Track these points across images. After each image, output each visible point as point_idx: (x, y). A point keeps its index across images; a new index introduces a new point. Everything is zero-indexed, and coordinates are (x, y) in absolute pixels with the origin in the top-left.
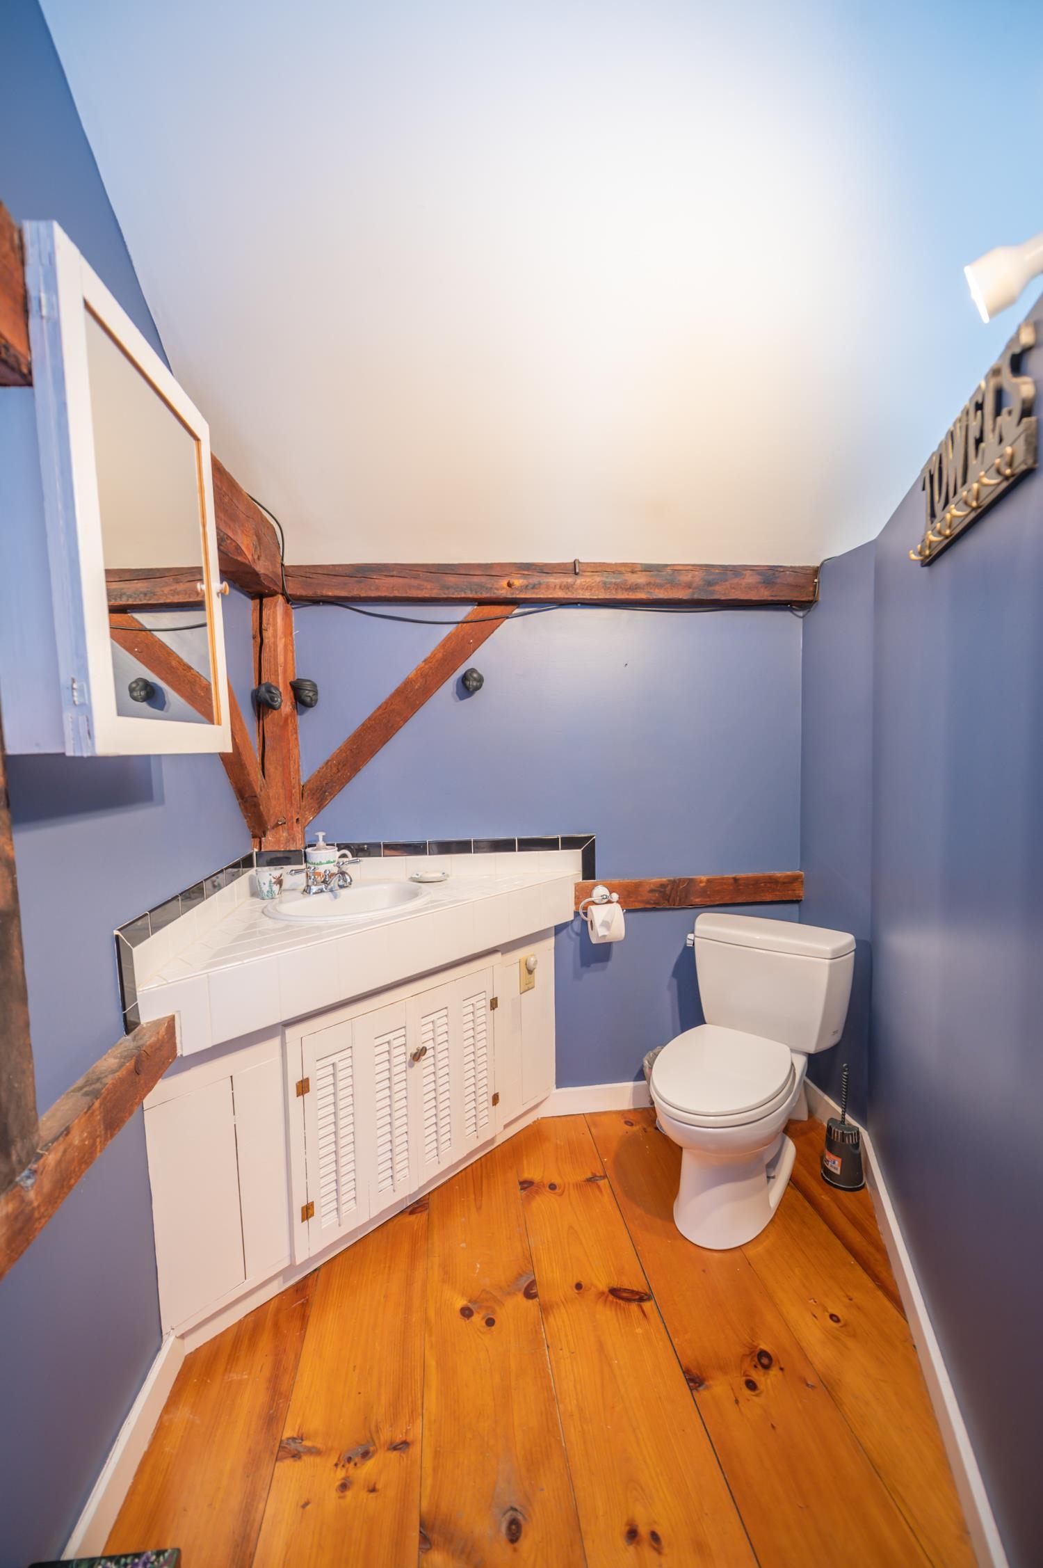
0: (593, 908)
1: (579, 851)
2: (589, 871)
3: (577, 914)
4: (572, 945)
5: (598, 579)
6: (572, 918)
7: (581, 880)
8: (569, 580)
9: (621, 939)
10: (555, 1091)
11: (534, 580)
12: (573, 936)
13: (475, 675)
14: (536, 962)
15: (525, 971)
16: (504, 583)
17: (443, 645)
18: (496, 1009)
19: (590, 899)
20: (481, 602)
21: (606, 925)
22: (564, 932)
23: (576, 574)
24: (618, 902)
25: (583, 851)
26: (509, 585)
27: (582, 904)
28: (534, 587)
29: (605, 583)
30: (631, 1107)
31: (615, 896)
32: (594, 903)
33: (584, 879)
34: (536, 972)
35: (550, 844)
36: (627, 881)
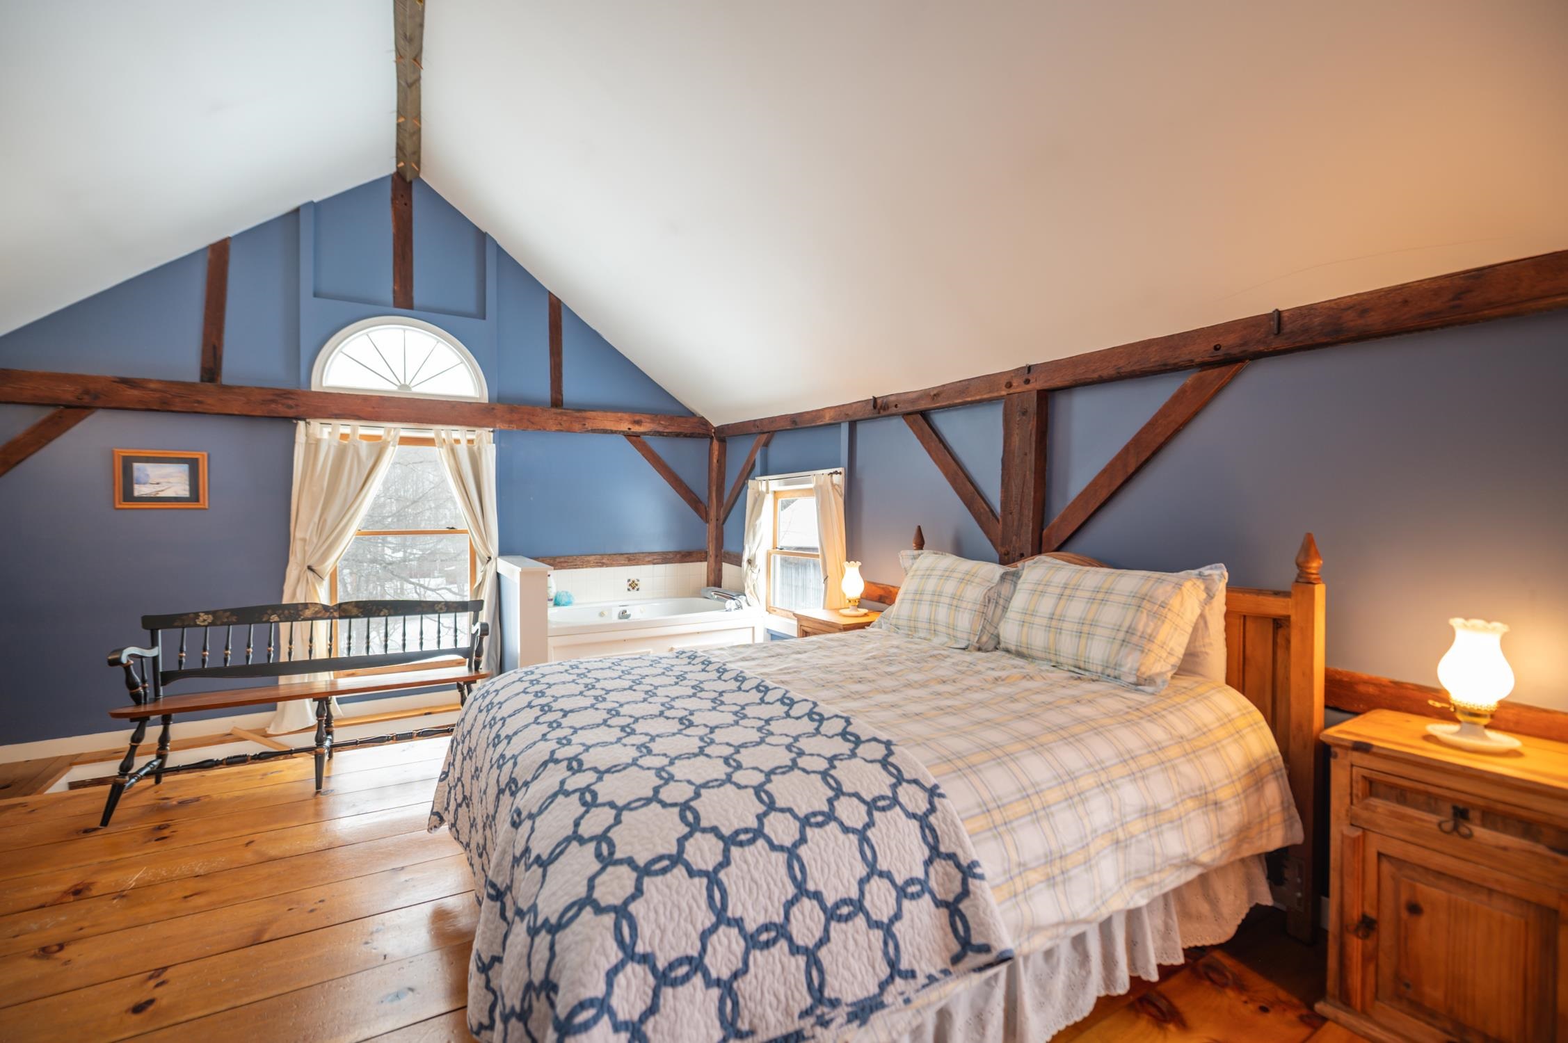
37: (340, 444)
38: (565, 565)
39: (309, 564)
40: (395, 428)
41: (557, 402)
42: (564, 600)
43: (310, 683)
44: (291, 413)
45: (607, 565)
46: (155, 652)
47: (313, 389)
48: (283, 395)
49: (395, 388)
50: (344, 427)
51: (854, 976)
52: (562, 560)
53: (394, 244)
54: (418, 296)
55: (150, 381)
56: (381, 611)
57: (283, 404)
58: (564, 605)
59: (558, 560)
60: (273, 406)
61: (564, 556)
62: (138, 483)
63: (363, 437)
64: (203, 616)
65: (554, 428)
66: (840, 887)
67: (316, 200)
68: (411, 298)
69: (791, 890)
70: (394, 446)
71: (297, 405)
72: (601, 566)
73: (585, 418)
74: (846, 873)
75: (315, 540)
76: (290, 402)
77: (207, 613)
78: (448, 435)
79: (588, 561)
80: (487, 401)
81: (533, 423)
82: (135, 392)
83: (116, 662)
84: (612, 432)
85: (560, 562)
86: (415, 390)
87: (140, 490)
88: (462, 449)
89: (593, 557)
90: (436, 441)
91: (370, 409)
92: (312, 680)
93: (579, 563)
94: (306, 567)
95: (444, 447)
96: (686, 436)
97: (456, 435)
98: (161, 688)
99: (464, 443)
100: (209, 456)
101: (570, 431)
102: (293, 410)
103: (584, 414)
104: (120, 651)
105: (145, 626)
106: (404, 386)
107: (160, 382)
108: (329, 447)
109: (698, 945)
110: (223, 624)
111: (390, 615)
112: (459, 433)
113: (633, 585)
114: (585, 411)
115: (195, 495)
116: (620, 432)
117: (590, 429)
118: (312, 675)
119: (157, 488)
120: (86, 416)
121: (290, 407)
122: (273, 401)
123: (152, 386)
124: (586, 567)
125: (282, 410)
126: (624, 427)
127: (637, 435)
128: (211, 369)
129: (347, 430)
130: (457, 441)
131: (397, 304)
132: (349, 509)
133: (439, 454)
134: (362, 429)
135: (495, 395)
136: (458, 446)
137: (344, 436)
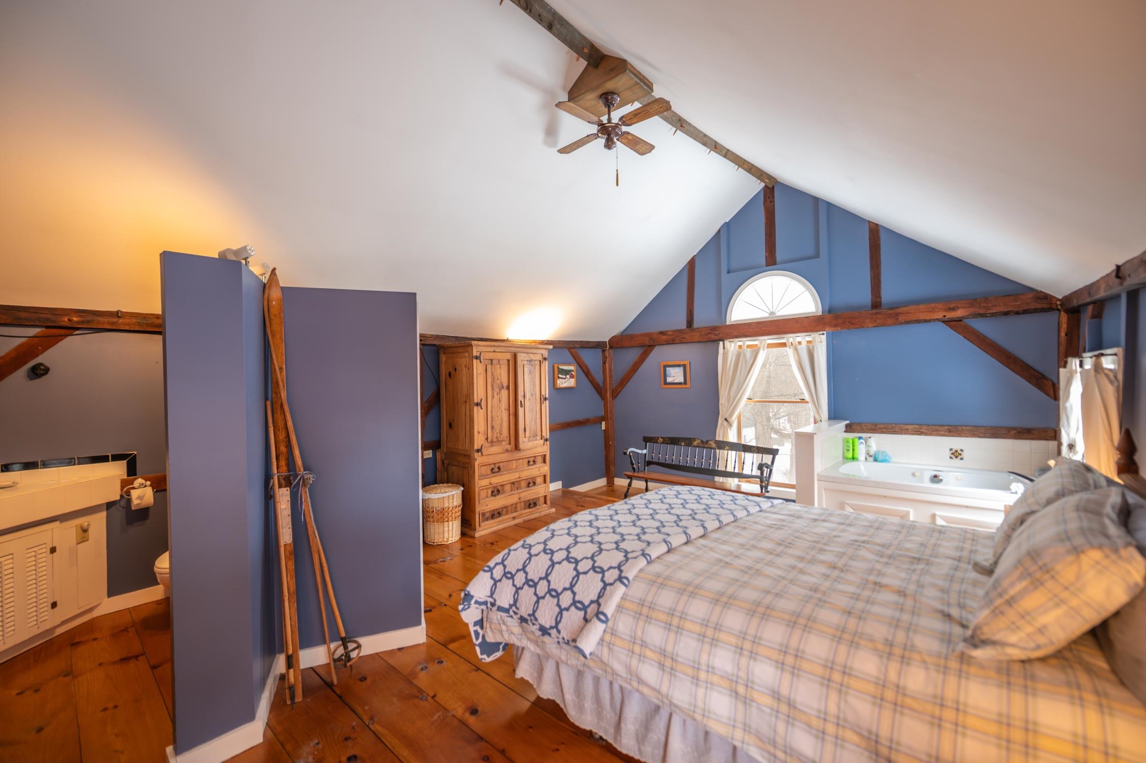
0: (132, 491)
1: (125, 462)
2: (132, 471)
3: (122, 496)
4: (119, 514)
5: (134, 320)
6: (118, 498)
7: (126, 477)
8: (115, 320)
9: (152, 505)
10: (106, 599)
11: (90, 318)
12: (121, 509)
13: (42, 367)
14: (89, 525)
15: (81, 531)
16: (66, 319)
17: (16, 349)
18: (55, 554)
19: (132, 486)
20: (47, 327)
21: (140, 498)
22: (114, 507)
23: (119, 317)
24: (150, 486)
25: (127, 461)
26: (69, 320)
27: (125, 489)
28: (88, 322)
29: (139, 323)
30: (164, 597)
31: (148, 483)
32: (134, 488)
33: (128, 476)
34: (90, 531)
35: (103, 459)
36: (159, 474)
37: (738, 351)
38: (885, 430)
39: (725, 417)
40: (764, 340)
41: (876, 304)
42: (880, 457)
43: (723, 483)
44: (717, 338)
45: (926, 434)
46: (645, 451)
47: (727, 324)
48: (714, 329)
49: (767, 315)
50: (739, 342)
51: (545, 616)
52: (882, 426)
53: (765, 229)
54: (779, 256)
55: (668, 331)
56: (725, 447)
57: (714, 334)
58: (880, 462)
59: (878, 426)
60: (710, 336)
61: (884, 424)
62: (668, 376)
63: (748, 346)
64: (660, 439)
65: (870, 325)
66: (557, 585)
67: (727, 221)
68: (775, 258)
69: (544, 575)
70: (764, 350)
71: (719, 334)
72: (919, 434)
73: (897, 314)
74: (562, 582)
75: (726, 405)
76: (717, 332)
77: (661, 438)
78: (794, 340)
79: (907, 430)
80: (821, 314)
81: (853, 324)
82: (665, 337)
83: (625, 453)
84: (929, 321)
85: (880, 428)
86: (778, 314)
87: (669, 380)
88: (803, 349)
89: (912, 426)
90: (787, 345)
91: (751, 330)
92: (725, 481)
93: (897, 430)
94: (724, 419)
95: (792, 348)
96: (1017, 313)
97: (799, 339)
98: (646, 468)
99: (804, 344)
100: (690, 362)
101: (883, 325)
102: (718, 336)
103: (897, 311)
104: (627, 449)
105: (644, 441)
106: (772, 313)
107: (671, 331)
108: (733, 353)
109: (515, 572)
110: (666, 443)
111: (729, 450)
112: (802, 338)
113: (956, 454)
114: (898, 308)
115: (685, 383)
116: (938, 320)
117: (903, 321)
118: (724, 478)
119: (674, 378)
120: (653, 349)
121: (716, 335)
122: (710, 333)
123: (669, 333)
124: (905, 434)
125: (713, 337)
126: (940, 315)
127: (959, 320)
128: (690, 323)
129: (740, 343)
130: (800, 343)
131: (767, 265)
132: (741, 389)
133: (789, 351)
134: (748, 342)
135: (827, 308)
136: (799, 347)
137: (740, 347)
